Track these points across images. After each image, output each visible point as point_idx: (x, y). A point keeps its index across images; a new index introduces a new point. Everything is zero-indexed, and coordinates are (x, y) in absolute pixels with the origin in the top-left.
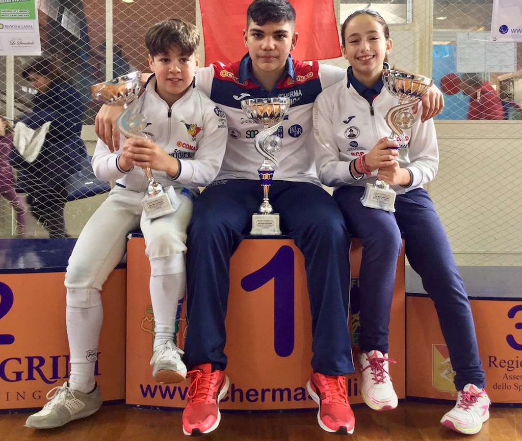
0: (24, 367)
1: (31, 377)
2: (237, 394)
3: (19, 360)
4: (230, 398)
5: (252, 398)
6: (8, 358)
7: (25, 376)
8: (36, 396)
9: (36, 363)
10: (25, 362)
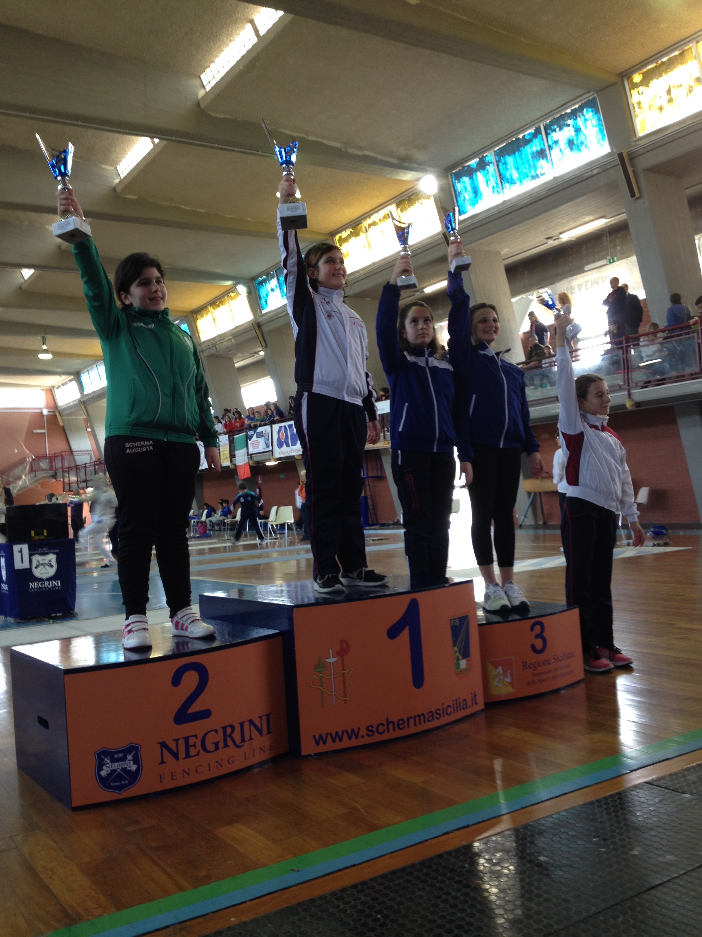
0: (220, 737)
1: (226, 745)
2: (391, 725)
3: (216, 731)
4: (386, 731)
5: (401, 726)
6: (207, 731)
7: (221, 745)
8: (231, 762)
9: (229, 730)
10: (221, 731)
